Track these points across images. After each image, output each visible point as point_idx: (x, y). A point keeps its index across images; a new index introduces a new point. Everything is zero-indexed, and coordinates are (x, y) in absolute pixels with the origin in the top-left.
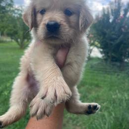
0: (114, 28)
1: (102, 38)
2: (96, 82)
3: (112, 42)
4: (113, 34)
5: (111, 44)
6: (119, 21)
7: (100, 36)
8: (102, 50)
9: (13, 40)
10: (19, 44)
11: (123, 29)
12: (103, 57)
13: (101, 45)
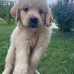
0: (65, 10)
1: (58, 17)
2: (56, 45)
3: (64, 19)
4: (65, 14)
5: (64, 21)
6: (69, 6)
7: (57, 15)
8: (57, 24)
9: (4, 20)
10: (7, 22)
11: (71, 11)
12: (59, 28)
13: (57, 21)
